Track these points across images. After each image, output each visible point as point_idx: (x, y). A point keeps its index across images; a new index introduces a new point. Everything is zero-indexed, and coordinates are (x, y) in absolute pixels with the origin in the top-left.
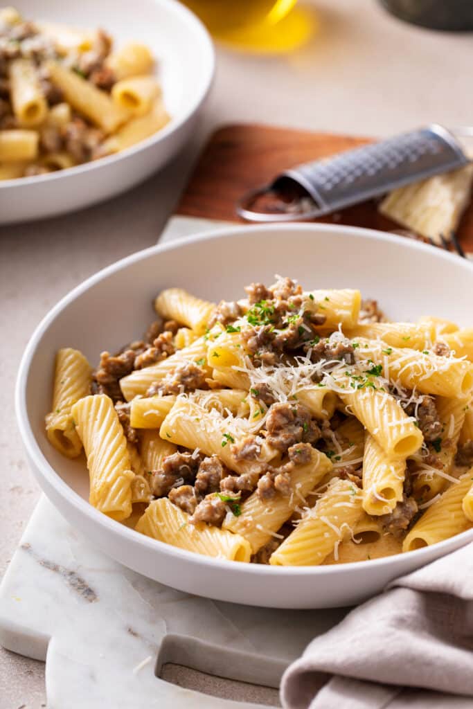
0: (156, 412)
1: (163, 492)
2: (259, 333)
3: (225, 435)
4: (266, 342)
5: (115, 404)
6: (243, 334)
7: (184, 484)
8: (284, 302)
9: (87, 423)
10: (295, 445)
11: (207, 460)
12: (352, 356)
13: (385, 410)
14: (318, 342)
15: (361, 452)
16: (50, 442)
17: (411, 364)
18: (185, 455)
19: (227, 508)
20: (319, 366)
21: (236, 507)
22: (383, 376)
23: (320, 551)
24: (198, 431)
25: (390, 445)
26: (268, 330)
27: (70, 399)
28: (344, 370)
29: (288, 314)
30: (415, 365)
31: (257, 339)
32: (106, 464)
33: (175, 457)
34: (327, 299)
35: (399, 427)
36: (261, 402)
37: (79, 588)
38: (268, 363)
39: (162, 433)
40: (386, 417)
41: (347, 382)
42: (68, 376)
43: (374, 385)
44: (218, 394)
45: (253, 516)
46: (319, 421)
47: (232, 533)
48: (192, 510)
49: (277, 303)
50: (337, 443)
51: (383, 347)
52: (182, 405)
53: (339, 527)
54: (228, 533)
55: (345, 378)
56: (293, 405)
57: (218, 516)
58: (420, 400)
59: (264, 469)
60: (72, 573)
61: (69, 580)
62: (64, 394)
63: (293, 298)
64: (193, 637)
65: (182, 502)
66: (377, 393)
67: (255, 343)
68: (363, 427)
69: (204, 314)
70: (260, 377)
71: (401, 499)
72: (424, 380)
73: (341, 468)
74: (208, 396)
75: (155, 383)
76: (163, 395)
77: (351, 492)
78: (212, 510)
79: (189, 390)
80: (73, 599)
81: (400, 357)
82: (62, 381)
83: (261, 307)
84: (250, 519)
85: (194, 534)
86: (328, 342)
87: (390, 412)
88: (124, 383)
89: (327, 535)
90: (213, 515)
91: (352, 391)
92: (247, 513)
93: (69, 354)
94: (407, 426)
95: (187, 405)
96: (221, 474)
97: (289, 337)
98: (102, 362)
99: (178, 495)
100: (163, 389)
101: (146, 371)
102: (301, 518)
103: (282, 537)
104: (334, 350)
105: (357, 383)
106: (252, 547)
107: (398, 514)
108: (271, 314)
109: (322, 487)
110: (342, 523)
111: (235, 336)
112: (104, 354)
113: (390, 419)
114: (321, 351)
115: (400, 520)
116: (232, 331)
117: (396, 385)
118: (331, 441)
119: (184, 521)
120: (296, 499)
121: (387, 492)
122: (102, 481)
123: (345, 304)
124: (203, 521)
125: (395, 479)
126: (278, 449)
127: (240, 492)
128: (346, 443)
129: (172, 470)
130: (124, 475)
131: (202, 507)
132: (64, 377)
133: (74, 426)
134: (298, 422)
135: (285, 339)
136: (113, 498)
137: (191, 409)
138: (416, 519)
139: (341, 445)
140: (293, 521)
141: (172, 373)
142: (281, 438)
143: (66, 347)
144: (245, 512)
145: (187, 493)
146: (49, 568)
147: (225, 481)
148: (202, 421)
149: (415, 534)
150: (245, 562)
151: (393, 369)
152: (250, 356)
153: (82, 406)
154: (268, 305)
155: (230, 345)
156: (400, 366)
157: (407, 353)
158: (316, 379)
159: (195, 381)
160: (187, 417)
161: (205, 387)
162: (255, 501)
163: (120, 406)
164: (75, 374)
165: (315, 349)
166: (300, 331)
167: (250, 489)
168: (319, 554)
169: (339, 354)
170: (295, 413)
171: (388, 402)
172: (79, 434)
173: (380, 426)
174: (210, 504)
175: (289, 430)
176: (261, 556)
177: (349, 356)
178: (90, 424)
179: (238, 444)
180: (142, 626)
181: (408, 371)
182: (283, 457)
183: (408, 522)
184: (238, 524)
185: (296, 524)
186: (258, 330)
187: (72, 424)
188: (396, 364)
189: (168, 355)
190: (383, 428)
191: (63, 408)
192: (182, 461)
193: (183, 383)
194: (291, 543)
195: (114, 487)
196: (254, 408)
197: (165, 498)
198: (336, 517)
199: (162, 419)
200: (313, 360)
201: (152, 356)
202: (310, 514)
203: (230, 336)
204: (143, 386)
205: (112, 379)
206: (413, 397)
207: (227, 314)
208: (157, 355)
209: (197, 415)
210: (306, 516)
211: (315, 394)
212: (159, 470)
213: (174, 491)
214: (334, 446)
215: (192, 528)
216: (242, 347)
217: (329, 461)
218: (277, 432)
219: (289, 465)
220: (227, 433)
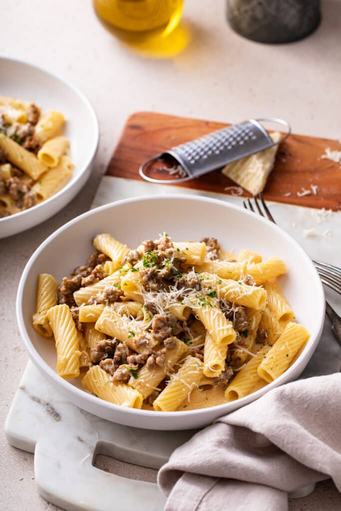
0: (93, 315)
1: (96, 362)
2: (149, 273)
3: (130, 332)
4: (153, 277)
5: (70, 308)
6: (140, 273)
7: (107, 358)
8: (163, 252)
9: (56, 321)
10: (168, 339)
11: (120, 345)
12: (200, 285)
13: (216, 320)
14: (181, 277)
15: (203, 340)
16: (35, 330)
17: (231, 290)
18: (109, 341)
19: (131, 375)
20: (181, 291)
21: (135, 374)
22: (217, 298)
23: (180, 398)
24: (116, 328)
25: (218, 340)
26: (154, 271)
27: (46, 305)
28: (195, 295)
29: (165, 260)
30: (234, 291)
31: (148, 276)
32: (67, 346)
33: (103, 342)
34: (187, 249)
35: (223, 330)
36: (150, 312)
37: (52, 413)
38: (153, 290)
39: (96, 327)
40: (216, 324)
41: (196, 301)
42: (45, 290)
43: (212, 304)
44: (127, 305)
45: (144, 378)
46: (180, 322)
47: (133, 388)
48: (112, 373)
49: (160, 253)
50: (190, 334)
51: (217, 279)
52: (107, 312)
53: (190, 385)
54: (131, 388)
55: (195, 299)
56: (167, 314)
57: (126, 378)
58: (236, 310)
59: (151, 352)
60: (48, 404)
61: (46, 409)
62: (44, 301)
63: (168, 250)
64: (112, 442)
65: (107, 369)
66: (213, 309)
67: (147, 279)
68: (204, 327)
69: (119, 256)
70: (149, 298)
71: (224, 370)
72: (239, 299)
73: (193, 349)
74: (121, 306)
75: (92, 297)
76: (97, 304)
77: (196, 365)
78: (123, 375)
79: (111, 302)
80: (48, 419)
81: (227, 285)
82: (41, 293)
83: (151, 255)
84: (143, 381)
85: (113, 388)
86: (186, 278)
87: (219, 321)
88: (77, 295)
89: (184, 390)
90: (123, 378)
91: (199, 307)
92: (141, 377)
93: (45, 278)
94: (228, 329)
95: (110, 312)
96: (128, 353)
97: (166, 275)
98: (63, 283)
99: (105, 364)
100: (97, 300)
101: (87, 288)
102: (170, 380)
103: (160, 390)
104: (190, 283)
105: (202, 303)
106: (143, 396)
107: (222, 377)
108: (156, 259)
109: (182, 361)
110: (192, 382)
111: (136, 274)
112: (65, 278)
113: (219, 325)
114: (183, 282)
115: (223, 380)
116: (134, 270)
117: (223, 301)
118: (187, 332)
119: (108, 380)
120: (168, 369)
121: (216, 366)
122: (64, 357)
123: (196, 252)
124: (118, 380)
125: (221, 359)
126: (158, 340)
127: (138, 365)
128: (196, 334)
129: (102, 349)
130: (76, 354)
131: (117, 373)
132: (43, 291)
133: (48, 322)
134: (169, 324)
135: (163, 276)
136: (70, 367)
137: (112, 315)
138: (232, 379)
139: (193, 335)
140: (166, 381)
141: (102, 292)
142: (159, 335)
143: (43, 273)
144: (140, 376)
145: (109, 363)
146: (35, 401)
147: (130, 358)
148: (118, 323)
149: (231, 388)
150: (139, 408)
151: (222, 292)
152: (144, 286)
153: (53, 311)
154: (155, 253)
155: (133, 279)
156: (225, 291)
157: (230, 283)
158: (180, 299)
159: (114, 297)
160: (110, 320)
161: (119, 300)
162: (145, 370)
163: (73, 309)
164: (49, 288)
165: (179, 281)
166: (171, 271)
167: (143, 362)
168: (180, 400)
169: (192, 285)
170: (168, 319)
171: (218, 314)
172: (51, 326)
173: (213, 329)
174: (121, 372)
175: (165, 330)
176: (148, 403)
177: (198, 286)
178: (57, 323)
179: (136, 338)
180: (85, 436)
181: (230, 294)
182: (161, 345)
183: (227, 381)
184: (136, 384)
185: (167, 383)
186: (148, 271)
187: (47, 320)
188: (224, 290)
189: (100, 279)
190: (215, 330)
191: (43, 311)
192: (107, 344)
193: (107, 298)
194: (164, 395)
195: (70, 361)
196: (146, 316)
197: (98, 366)
198: (189, 380)
199: (97, 319)
200: (179, 288)
201: (91, 280)
202: (175, 377)
203: (133, 274)
204: (86, 297)
205: (69, 292)
206: (232, 308)
207: (132, 258)
208: (94, 279)
209: (115, 319)
210: (173, 379)
211: (179, 308)
212: (94, 349)
213: (103, 362)
214: (189, 335)
215: (112, 384)
216: (139, 281)
217: (185, 346)
218: (158, 330)
219: (164, 350)
220: (131, 331)
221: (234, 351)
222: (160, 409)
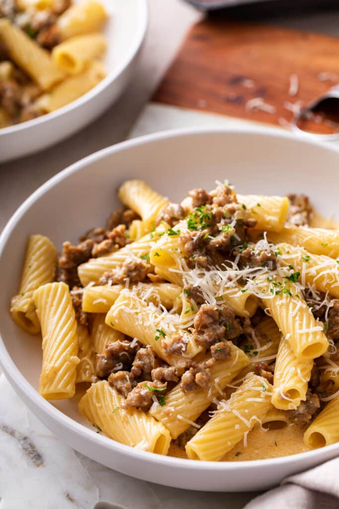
0: (104, 301)
1: (104, 376)
2: (195, 238)
3: (158, 331)
4: (202, 245)
5: (71, 289)
6: (181, 238)
7: (122, 370)
8: (220, 208)
9: (45, 309)
10: (217, 344)
11: (142, 351)
12: (275, 262)
13: (297, 318)
14: (245, 248)
15: (275, 350)
16: (14, 320)
17: (325, 272)
18: (125, 344)
19: (154, 398)
20: (247, 270)
21: (161, 397)
22: (301, 283)
23: (230, 441)
24: (137, 323)
25: (299, 350)
26: (204, 235)
27: (35, 283)
28: (265, 276)
29: (223, 222)
30: (328, 274)
31: (193, 244)
32: (57, 349)
33: (115, 344)
34: (259, 205)
35: (308, 334)
36: (192, 301)
37: (30, 453)
38: (201, 266)
39: (107, 320)
40: (297, 323)
41: (268, 287)
42: (36, 260)
43: (291, 292)
44: (158, 288)
45: (176, 406)
46: (240, 318)
47: (157, 420)
48: (126, 395)
49: (215, 209)
50: (256, 339)
51: (303, 253)
52: (125, 298)
53: (249, 420)
54: (153, 420)
55: (266, 284)
56: (220, 305)
57: (146, 404)
58: (331, 304)
59: (189, 364)
60: (25, 438)
61: (22, 445)
62: (31, 277)
63: (229, 206)
64: (120, 505)
65: (118, 387)
66: (293, 300)
67: (191, 248)
68: (278, 328)
69: (153, 211)
70: (194, 279)
71: (305, 399)
72: (335, 287)
73: (258, 363)
74: (149, 290)
75: (106, 273)
76: (113, 284)
77: (261, 388)
78: (141, 398)
79: (133, 282)
80: (23, 462)
81: (317, 264)
82: (30, 265)
83: (201, 211)
84: (172, 409)
85: (125, 417)
86: (253, 250)
87: (301, 320)
88: (84, 269)
89: (237, 427)
90: (141, 403)
91: (272, 296)
92: (170, 404)
93: (38, 240)
94: (315, 334)
95: (129, 298)
96: (153, 364)
97: (221, 244)
98: (64, 250)
99: (116, 380)
100: (112, 279)
101: (100, 261)
102: (217, 410)
103: (199, 427)
104: (258, 257)
105: (276, 289)
106: (171, 435)
107: (301, 410)
108: (209, 218)
109: (238, 382)
110: (252, 416)
111: (175, 239)
112: (66, 243)
113: (301, 325)
114: (247, 257)
115: (303, 415)
116: (172, 234)
117: (312, 288)
118: (250, 336)
119: (118, 405)
120: (214, 392)
121: (292, 393)
122: (51, 365)
123: (273, 210)
124: (133, 406)
125: (300, 381)
126: (202, 346)
127: (166, 383)
128: (264, 339)
129: (114, 356)
130: (71, 361)
131: (133, 395)
132: (32, 261)
133: (35, 308)
134: (223, 321)
135: (217, 246)
136: (60, 380)
137: (132, 303)
138: (316, 414)
139: (259, 340)
140: (210, 412)
141: (121, 266)
142: (205, 337)
143: (37, 233)
144: (170, 402)
145: (123, 379)
146: (7, 432)
147: (155, 372)
148: (140, 315)
149: (314, 428)
151: (310, 275)
152: (186, 258)
153: (43, 291)
154: (207, 210)
155: (169, 248)
156: (315, 273)
157: (323, 261)
158: (242, 282)
159: (139, 275)
160: (128, 310)
161: (147, 280)
162: (179, 392)
163: (75, 291)
164: (42, 259)
165: (242, 255)
166: (232, 239)
167: (176, 380)
168: (229, 443)
169: (262, 261)
170: (220, 313)
171: (301, 310)
172: (38, 315)
173: (292, 332)
174: (139, 393)
175: (214, 330)
176: (178, 445)
177: (271, 263)
178: (48, 310)
179: (168, 340)
180: (79, 493)
181: (322, 278)
182: (206, 353)
183: (310, 417)
184: (162, 413)
185: (212, 414)
186: (194, 235)
187: (33, 307)
188: (313, 271)
189: (121, 247)
190: (294, 334)
191: (28, 291)
192: (122, 348)
193: (128, 276)
194: (204, 433)
195: (61, 372)
196: (186, 306)
197: (104, 381)
198: (247, 411)
199: (108, 308)
200: (241, 266)
201: (106, 247)
202: (224, 406)
203: (170, 239)
204: (96, 275)
205: (72, 265)
206: (325, 301)
207: (171, 215)
208: (110, 247)
209: (136, 308)
210: (222, 408)
211: (238, 297)
212: (102, 355)
213: (114, 375)
214: (253, 341)
215: (123, 413)
216: (179, 250)
217: (246, 357)
218: (203, 330)
219: (210, 361)
220: (160, 329)
221: (324, 370)
222: (196, 457)
